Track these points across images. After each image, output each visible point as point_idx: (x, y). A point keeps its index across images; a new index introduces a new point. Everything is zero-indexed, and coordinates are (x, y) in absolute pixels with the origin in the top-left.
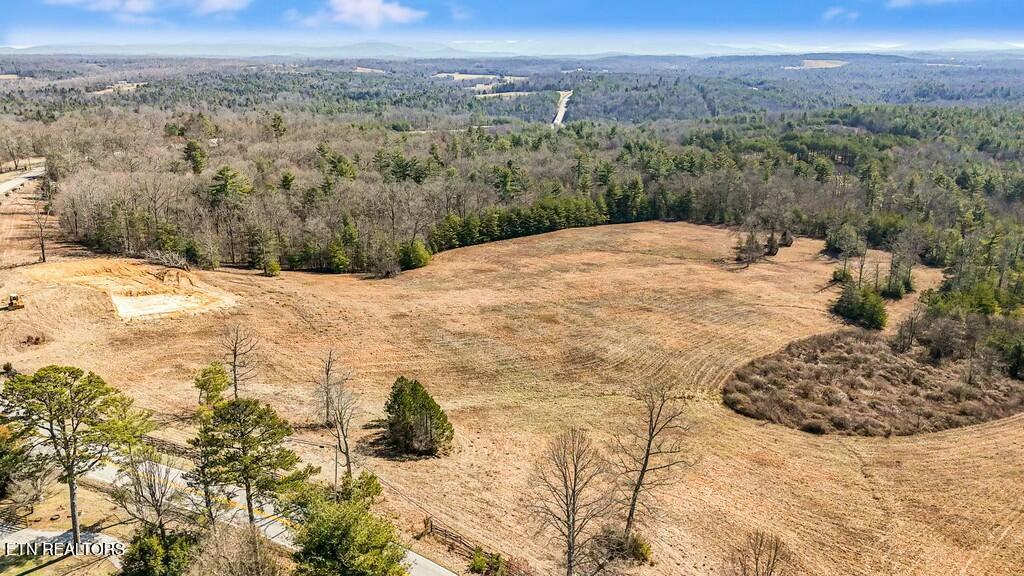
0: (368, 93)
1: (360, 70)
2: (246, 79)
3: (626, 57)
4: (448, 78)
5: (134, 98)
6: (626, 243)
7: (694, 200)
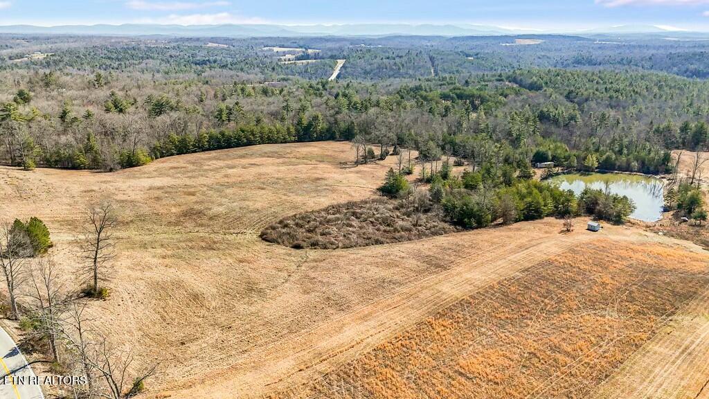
0: (208, 60)
1: (210, 45)
2: (125, 50)
3: (400, 36)
4: (270, 50)
5: (42, 64)
6: (291, 153)
7: (356, 128)
